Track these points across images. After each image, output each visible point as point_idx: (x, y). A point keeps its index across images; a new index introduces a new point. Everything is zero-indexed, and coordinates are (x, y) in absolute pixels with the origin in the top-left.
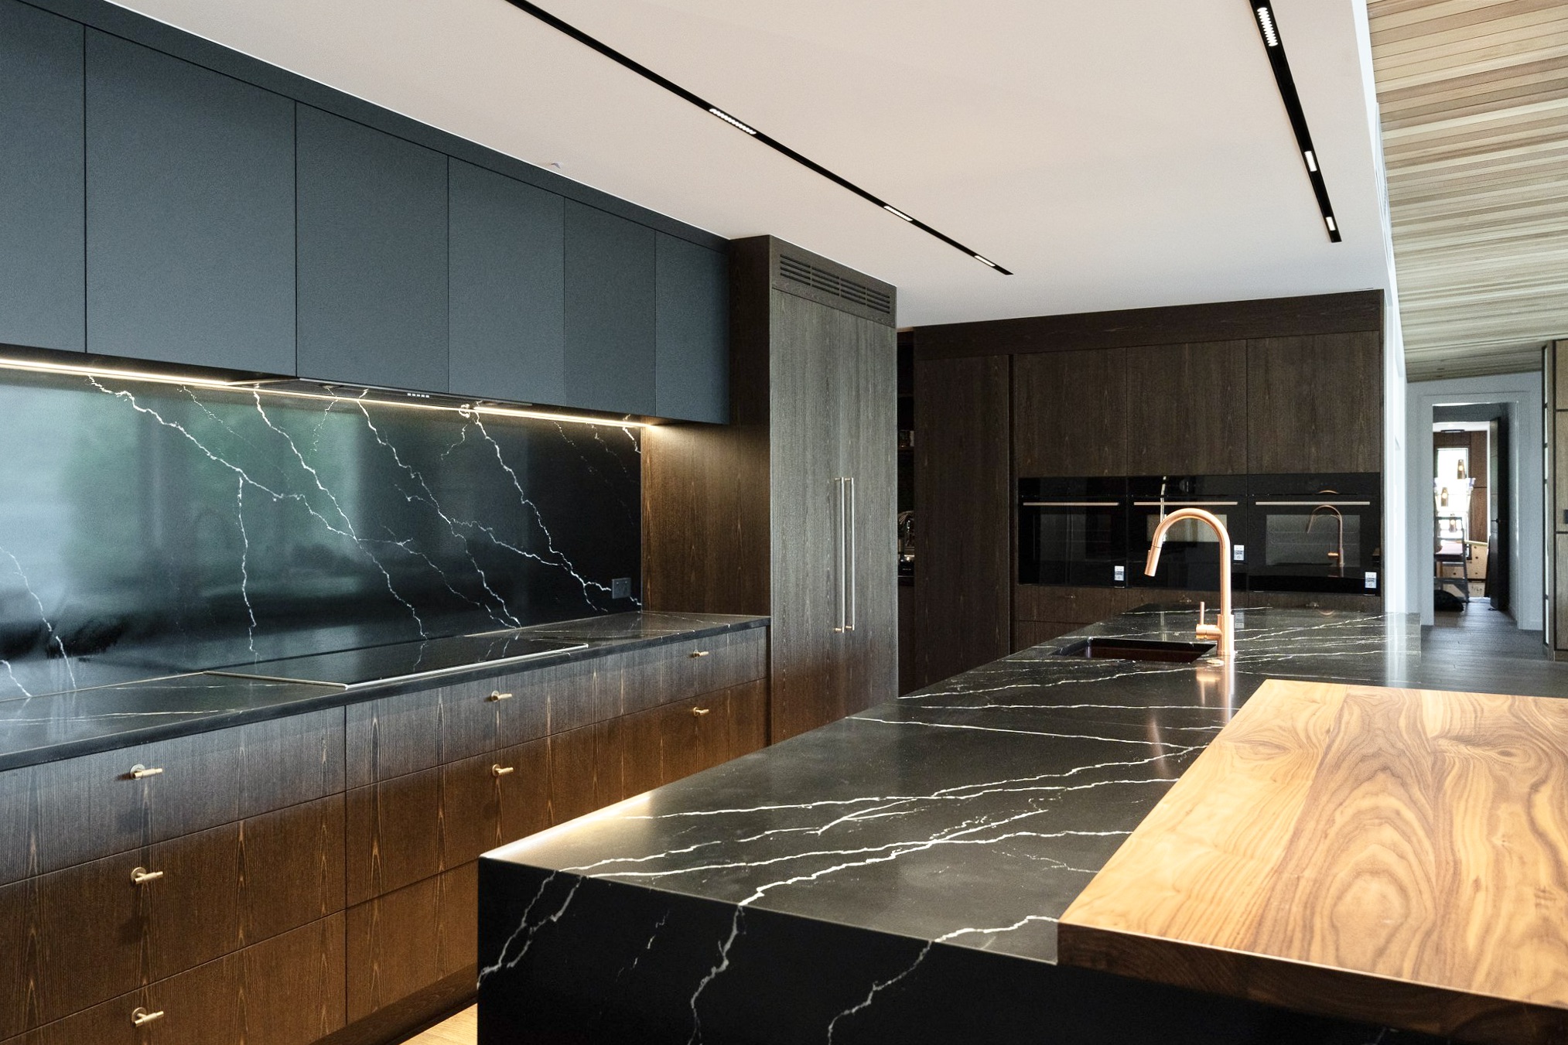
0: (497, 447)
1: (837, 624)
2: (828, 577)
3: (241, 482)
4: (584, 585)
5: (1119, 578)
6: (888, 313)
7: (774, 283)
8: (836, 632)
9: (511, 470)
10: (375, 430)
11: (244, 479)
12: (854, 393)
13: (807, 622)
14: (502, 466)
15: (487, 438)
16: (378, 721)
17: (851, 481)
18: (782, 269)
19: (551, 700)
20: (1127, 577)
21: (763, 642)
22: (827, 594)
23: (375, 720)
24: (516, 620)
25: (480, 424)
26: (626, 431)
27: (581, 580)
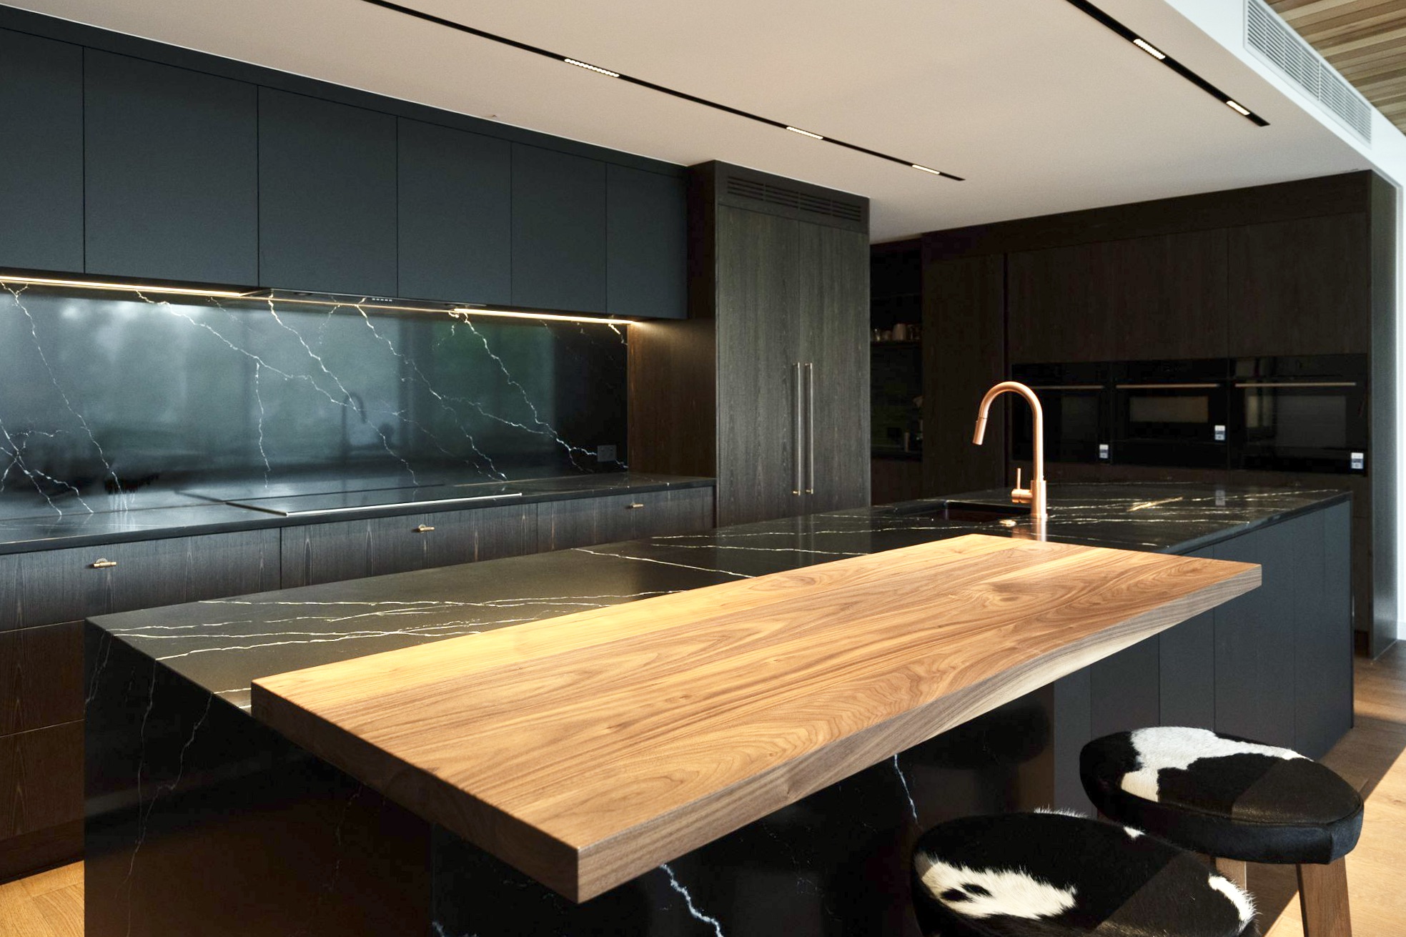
0: (485, 340)
1: (794, 487)
2: (784, 449)
3: (258, 366)
4: (570, 450)
5: (1104, 456)
6: (859, 221)
7: (721, 200)
8: (794, 495)
9: (498, 358)
10: (373, 327)
11: (260, 364)
12: (816, 291)
13: (759, 484)
14: (490, 355)
15: (476, 333)
16: (311, 541)
17: (809, 366)
18: (729, 187)
19: (479, 534)
20: (1112, 454)
21: (709, 499)
22: (783, 462)
23: (308, 540)
24: (503, 475)
25: (469, 323)
26: (613, 327)
27: (566, 445)
